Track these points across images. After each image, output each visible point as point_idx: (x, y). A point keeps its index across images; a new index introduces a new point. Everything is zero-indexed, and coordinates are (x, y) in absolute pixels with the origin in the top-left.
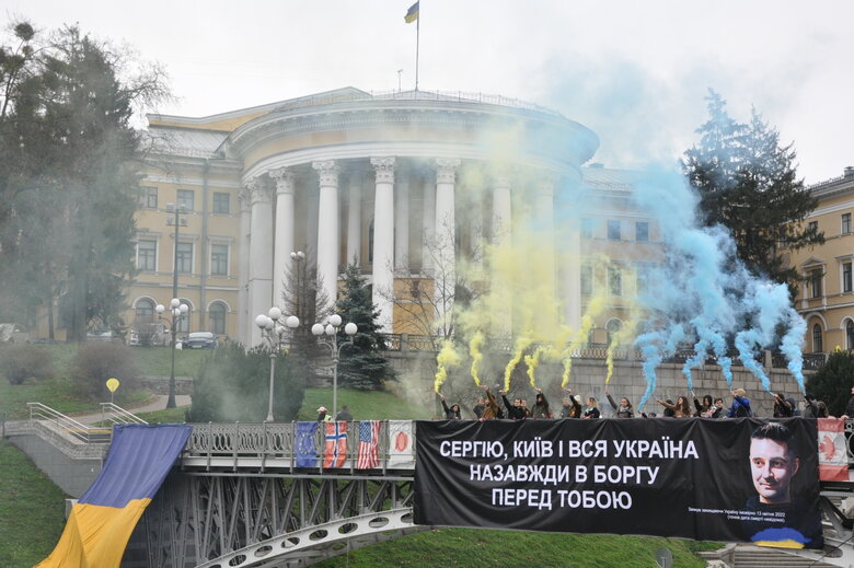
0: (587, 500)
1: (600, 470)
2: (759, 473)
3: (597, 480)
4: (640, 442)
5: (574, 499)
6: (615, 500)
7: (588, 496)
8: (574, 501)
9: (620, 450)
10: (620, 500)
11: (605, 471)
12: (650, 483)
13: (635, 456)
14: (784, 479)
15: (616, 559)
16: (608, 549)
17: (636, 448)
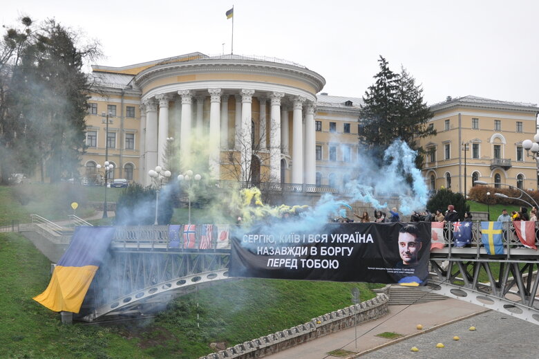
0: (316, 264)
1: (323, 249)
2: (403, 250)
3: (322, 254)
4: (344, 235)
5: (310, 264)
6: (331, 264)
7: (317, 262)
8: (310, 265)
9: (334, 239)
10: (333, 264)
11: (327, 250)
12: (349, 255)
13: (341, 241)
14: (415, 253)
15: (332, 293)
16: (328, 289)
17: (342, 238)
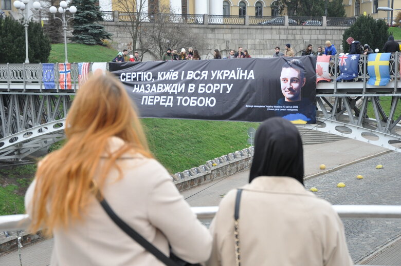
0: (192, 102)
1: (202, 86)
2: (285, 86)
3: (199, 91)
4: (225, 71)
5: (186, 101)
6: (207, 102)
7: (193, 100)
9: (214, 75)
10: (209, 102)
11: (205, 87)
12: (228, 92)
13: (221, 78)
14: (298, 89)
15: (231, 134)
16: (226, 129)
17: (222, 75)
